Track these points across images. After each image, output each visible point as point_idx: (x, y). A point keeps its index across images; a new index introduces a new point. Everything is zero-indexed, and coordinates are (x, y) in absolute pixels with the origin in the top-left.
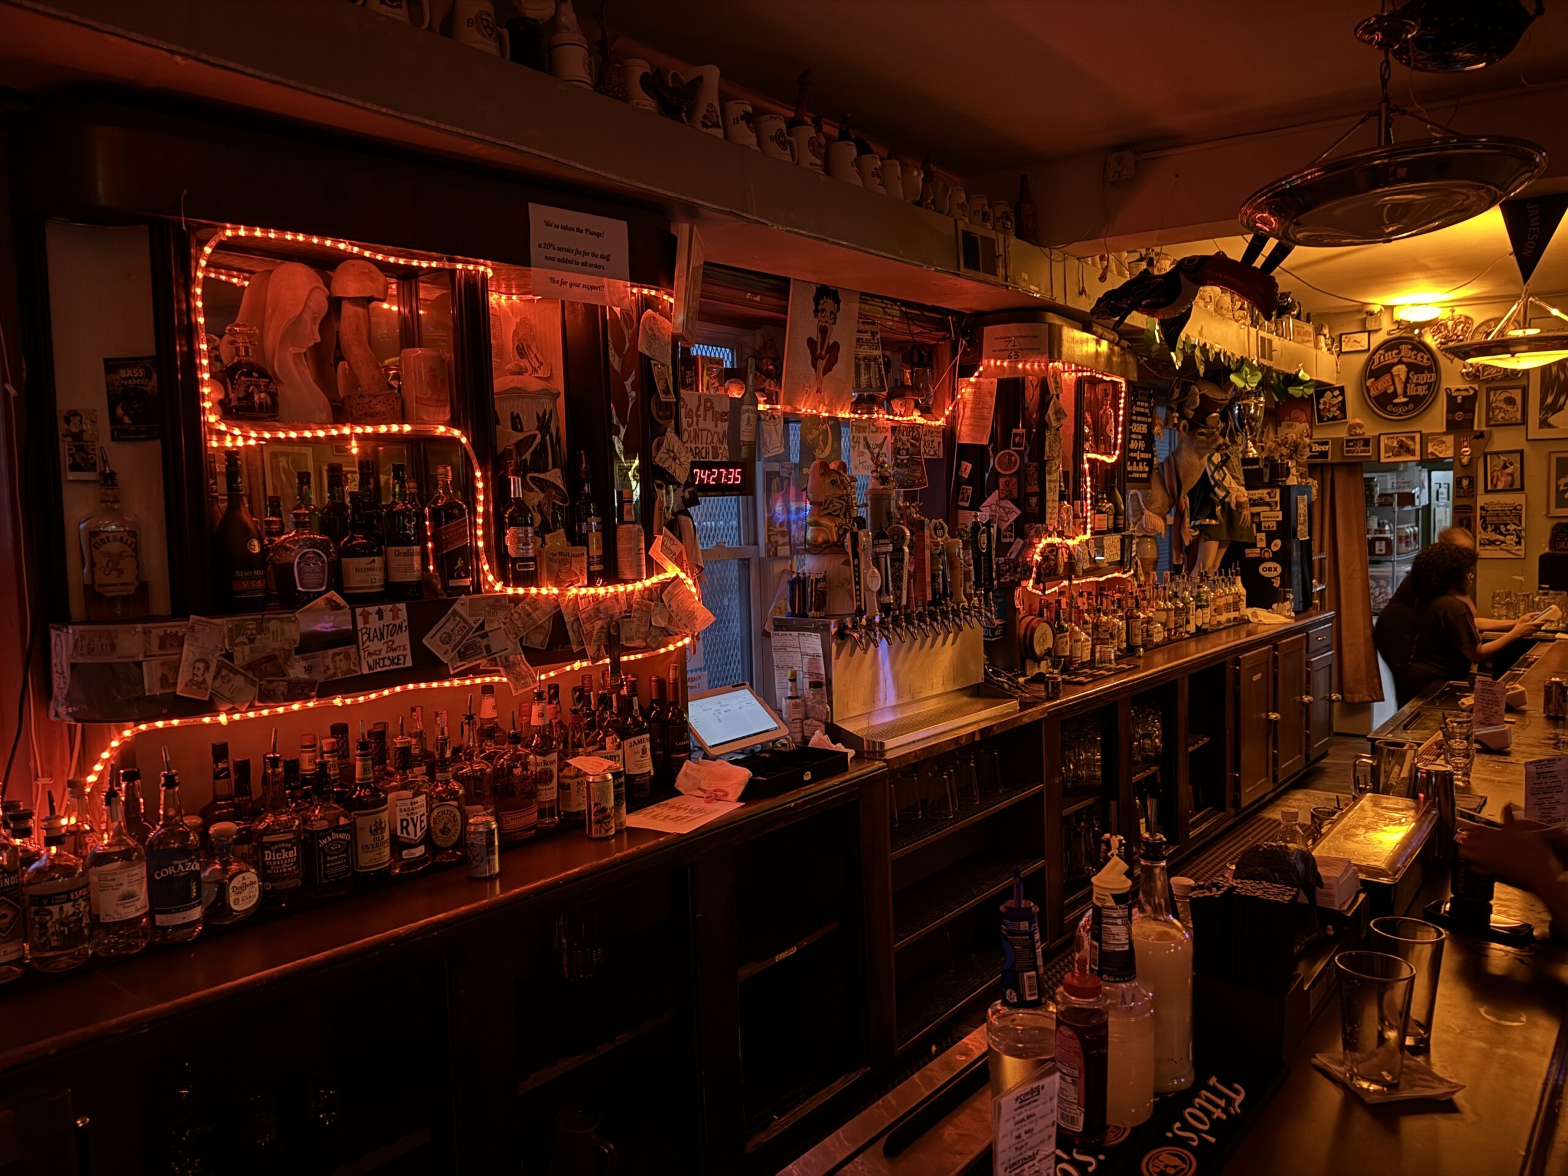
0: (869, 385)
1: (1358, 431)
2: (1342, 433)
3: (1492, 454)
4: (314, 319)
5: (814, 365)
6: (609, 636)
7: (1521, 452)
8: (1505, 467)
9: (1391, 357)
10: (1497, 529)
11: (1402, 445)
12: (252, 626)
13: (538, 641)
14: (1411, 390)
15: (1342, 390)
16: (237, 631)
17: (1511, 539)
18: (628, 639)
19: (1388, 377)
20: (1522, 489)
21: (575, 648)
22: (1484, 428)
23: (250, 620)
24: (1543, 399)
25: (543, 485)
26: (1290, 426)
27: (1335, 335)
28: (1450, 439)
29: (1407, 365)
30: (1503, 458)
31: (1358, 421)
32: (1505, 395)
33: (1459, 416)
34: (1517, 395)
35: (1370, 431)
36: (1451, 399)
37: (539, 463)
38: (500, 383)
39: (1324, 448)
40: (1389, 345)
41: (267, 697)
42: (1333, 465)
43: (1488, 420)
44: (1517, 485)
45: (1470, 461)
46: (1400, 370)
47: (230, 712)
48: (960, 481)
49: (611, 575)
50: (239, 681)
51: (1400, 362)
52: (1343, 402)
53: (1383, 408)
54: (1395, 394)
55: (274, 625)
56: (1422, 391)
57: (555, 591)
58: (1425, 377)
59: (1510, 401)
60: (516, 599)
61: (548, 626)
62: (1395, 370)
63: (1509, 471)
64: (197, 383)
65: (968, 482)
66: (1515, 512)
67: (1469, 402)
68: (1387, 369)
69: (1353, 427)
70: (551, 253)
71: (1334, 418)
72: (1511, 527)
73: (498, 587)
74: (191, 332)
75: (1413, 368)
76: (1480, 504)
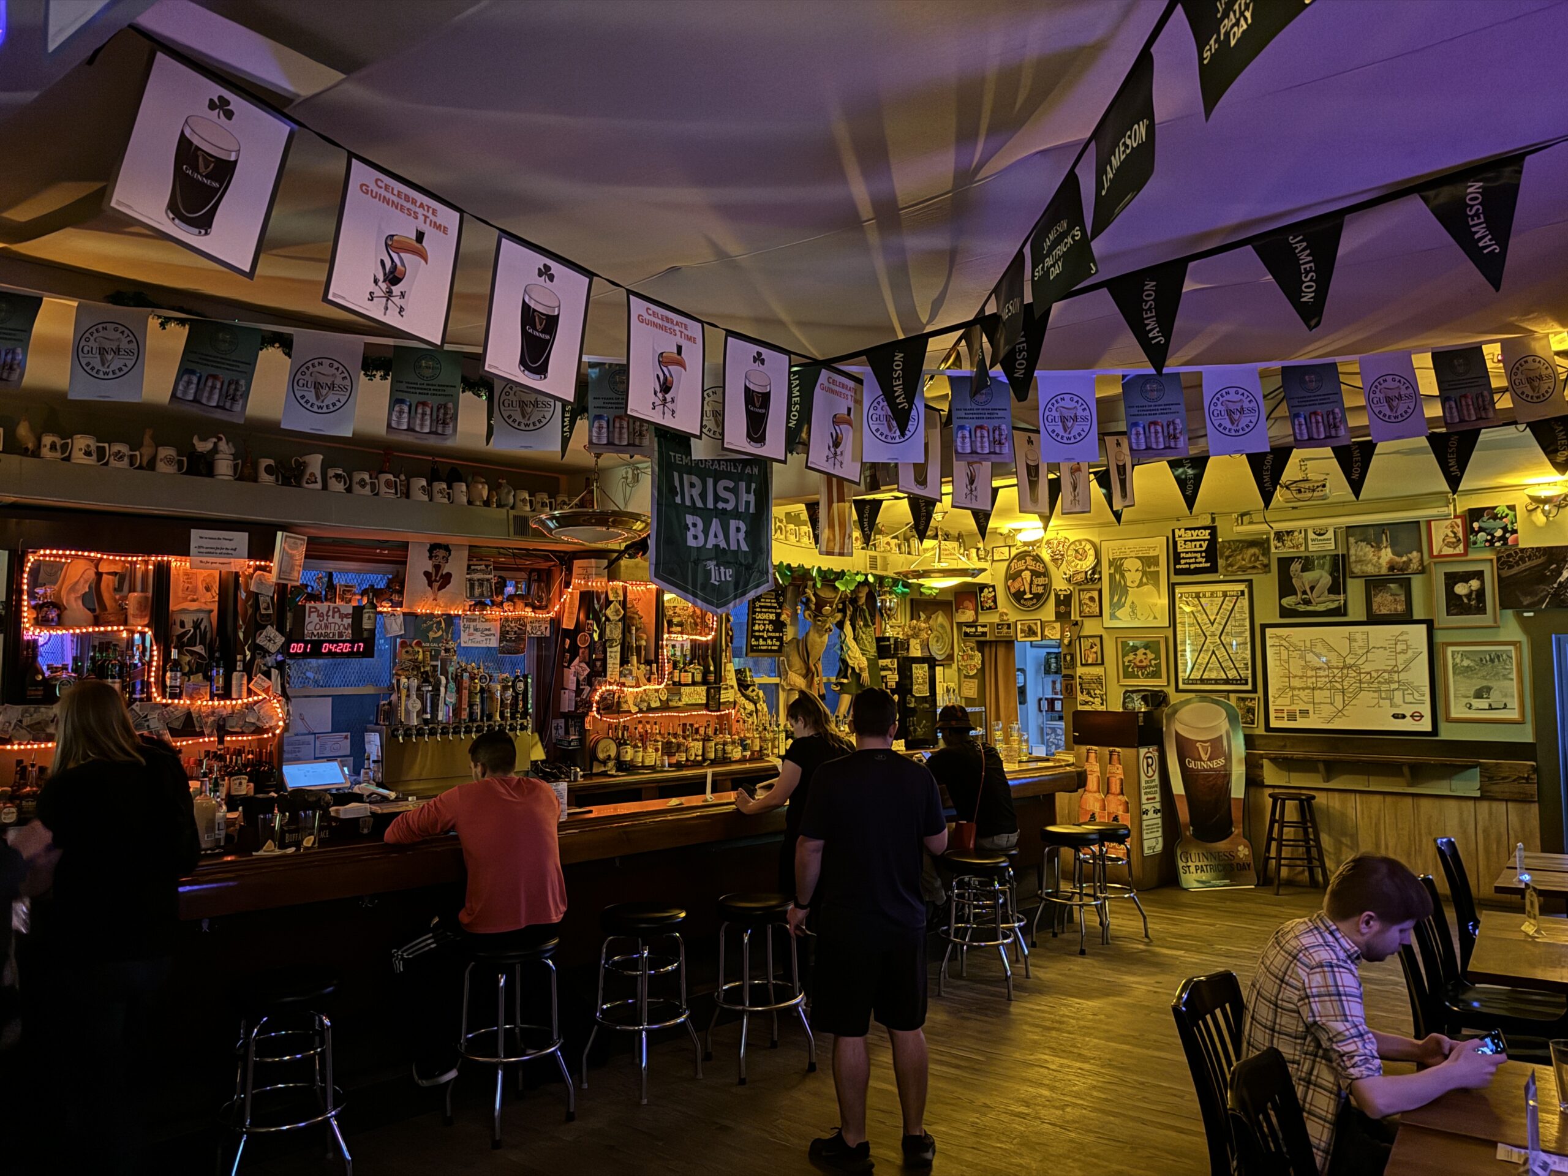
0: (482, 595)
1: (1005, 618)
2: (995, 619)
3: (1084, 637)
4: (86, 582)
5: (430, 585)
6: (219, 725)
7: (1101, 637)
8: (1092, 647)
9: (1021, 565)
10: (1089, 693)
11: (1030, 628)
12: (32, 710)
13: (177, 725)
14: (1034, 591)
15: (993, 587)
16: (26, 711)
17: (1098, 701)
18: (232, 727)
19: (1020, 579)
20: (1103, 663)
21: (198, 729)
22: (1078, 618)
23: (32, 708)
24: (1112, 599)
25: (192, 653)
26: (963, 613)
27: (989, 548)
28: (1058, 625)
29: (1031, 571)
30: (1091, 640)
31: (1005, 611)
32: (1089, 595)
33: (1062, 609)
34: (1095, 594)
35: (1012, 617)
36: (1057, 596)
37: (192, 642)
38: (173, 606)
39: (985, 630)
40: (1021, 556)
41: (36, 739)
42: (991, 642)
43: (1080, 612)
44: (1099, 661)
45: (1070, 642)
46: (1027, 575)
47: (20, 744)
48: (564, 651)
49: (226, 695)
50: (23, 732)
51: (1027, 569)
52: (995, 596)
53: (1018, 601)
54: (1024, 593)
55: (43, 710)
56: (1040, 590)
57: (188, 702)
58: (1041, 580)
59: (1092, 599)
60: (166, 705)
61: (183, 719)
62: (1023, 574)
63: (1094, 650)
64: (22, 611)
65: (568, 651)
66: (1099, 681)
67: (1068, 598)
68: (1018, 574)
69: (1002, 615)
70: (201, 550)
71: (990, 608)
72: (1097, 692)
73: (158, 699)
74: (21, 592)
75: (1035, 574)
76: (1078, 674)
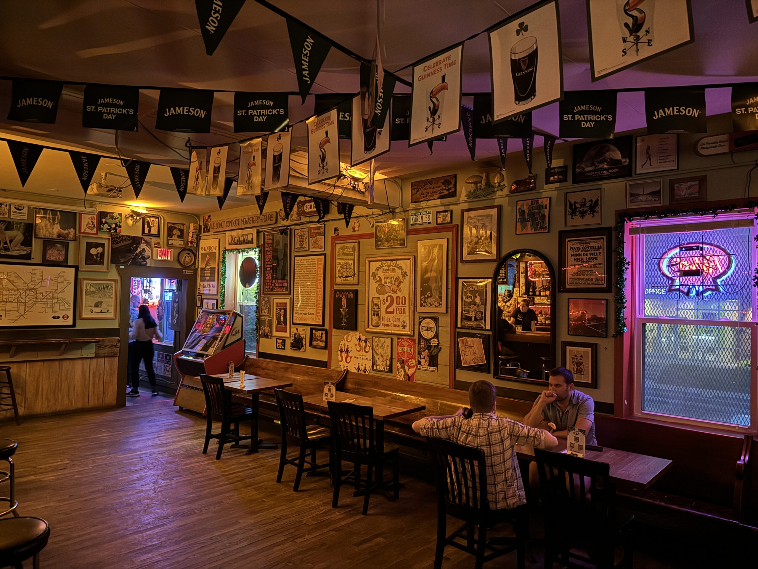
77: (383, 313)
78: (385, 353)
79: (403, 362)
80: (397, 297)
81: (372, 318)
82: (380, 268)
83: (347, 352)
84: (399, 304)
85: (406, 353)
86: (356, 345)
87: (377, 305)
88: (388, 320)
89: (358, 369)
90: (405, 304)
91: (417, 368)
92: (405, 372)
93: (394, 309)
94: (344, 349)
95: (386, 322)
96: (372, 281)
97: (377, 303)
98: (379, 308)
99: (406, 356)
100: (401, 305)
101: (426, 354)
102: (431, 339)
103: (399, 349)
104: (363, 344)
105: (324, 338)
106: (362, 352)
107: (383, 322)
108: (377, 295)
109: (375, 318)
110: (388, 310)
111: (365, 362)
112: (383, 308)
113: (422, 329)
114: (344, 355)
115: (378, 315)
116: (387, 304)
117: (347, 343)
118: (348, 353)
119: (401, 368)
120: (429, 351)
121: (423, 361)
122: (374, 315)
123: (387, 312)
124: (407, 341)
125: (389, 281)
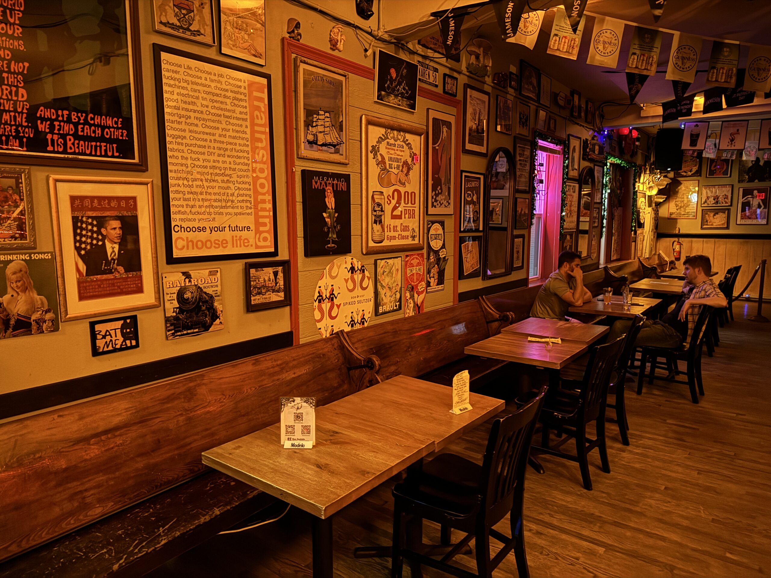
77: (387, 220)
78: (394, 282)
79: (412, 289)
80: (405, 193)
81: (372, 228)
82: (383, 140)
83: (332, 298)
84: (408, 203)
85: (415, 274)
86: (346, 281)
87: (379, 205)
88: (395, 229)
89: (352, 323)
90: (414, 204)
91: (427, 292)
92: (414, 302)
93: (401, 211)
94: (326, 293)
95: (392, 234)
96: (372, 162)
97: (379, 201)
98: (382, 211)
99: (415, 280)
100: (410, 205)
101: (435, 271)
102: (440, 250)
103: (408, 271)
104: (358, 276)
105: (281, 282)
106: (358, 291)
107: (389, 233)
108: (379, 188)
109: (377, 227)
110: (394, 214)
111: (361, 307)
112: (388, 209)
113: (431, 238)
114: (326, 306)
115: (380, 222)
116: (394, 202)
117: (330, 282)
118: (332, 300)
119: (410, 298)
120: (438, 265)
121: (432, 280)
122: (375, 222)
123: (394, 217)
124: (417, 259)
125: (395, 164)
